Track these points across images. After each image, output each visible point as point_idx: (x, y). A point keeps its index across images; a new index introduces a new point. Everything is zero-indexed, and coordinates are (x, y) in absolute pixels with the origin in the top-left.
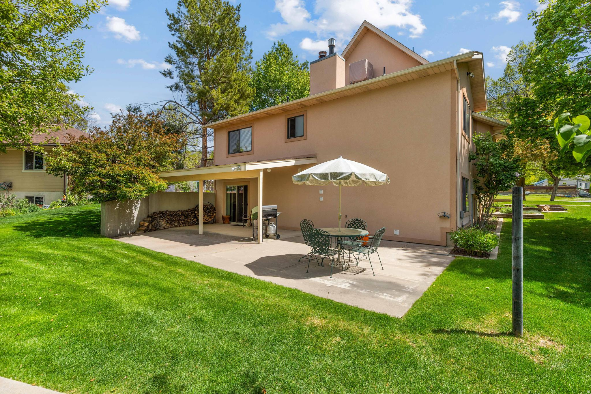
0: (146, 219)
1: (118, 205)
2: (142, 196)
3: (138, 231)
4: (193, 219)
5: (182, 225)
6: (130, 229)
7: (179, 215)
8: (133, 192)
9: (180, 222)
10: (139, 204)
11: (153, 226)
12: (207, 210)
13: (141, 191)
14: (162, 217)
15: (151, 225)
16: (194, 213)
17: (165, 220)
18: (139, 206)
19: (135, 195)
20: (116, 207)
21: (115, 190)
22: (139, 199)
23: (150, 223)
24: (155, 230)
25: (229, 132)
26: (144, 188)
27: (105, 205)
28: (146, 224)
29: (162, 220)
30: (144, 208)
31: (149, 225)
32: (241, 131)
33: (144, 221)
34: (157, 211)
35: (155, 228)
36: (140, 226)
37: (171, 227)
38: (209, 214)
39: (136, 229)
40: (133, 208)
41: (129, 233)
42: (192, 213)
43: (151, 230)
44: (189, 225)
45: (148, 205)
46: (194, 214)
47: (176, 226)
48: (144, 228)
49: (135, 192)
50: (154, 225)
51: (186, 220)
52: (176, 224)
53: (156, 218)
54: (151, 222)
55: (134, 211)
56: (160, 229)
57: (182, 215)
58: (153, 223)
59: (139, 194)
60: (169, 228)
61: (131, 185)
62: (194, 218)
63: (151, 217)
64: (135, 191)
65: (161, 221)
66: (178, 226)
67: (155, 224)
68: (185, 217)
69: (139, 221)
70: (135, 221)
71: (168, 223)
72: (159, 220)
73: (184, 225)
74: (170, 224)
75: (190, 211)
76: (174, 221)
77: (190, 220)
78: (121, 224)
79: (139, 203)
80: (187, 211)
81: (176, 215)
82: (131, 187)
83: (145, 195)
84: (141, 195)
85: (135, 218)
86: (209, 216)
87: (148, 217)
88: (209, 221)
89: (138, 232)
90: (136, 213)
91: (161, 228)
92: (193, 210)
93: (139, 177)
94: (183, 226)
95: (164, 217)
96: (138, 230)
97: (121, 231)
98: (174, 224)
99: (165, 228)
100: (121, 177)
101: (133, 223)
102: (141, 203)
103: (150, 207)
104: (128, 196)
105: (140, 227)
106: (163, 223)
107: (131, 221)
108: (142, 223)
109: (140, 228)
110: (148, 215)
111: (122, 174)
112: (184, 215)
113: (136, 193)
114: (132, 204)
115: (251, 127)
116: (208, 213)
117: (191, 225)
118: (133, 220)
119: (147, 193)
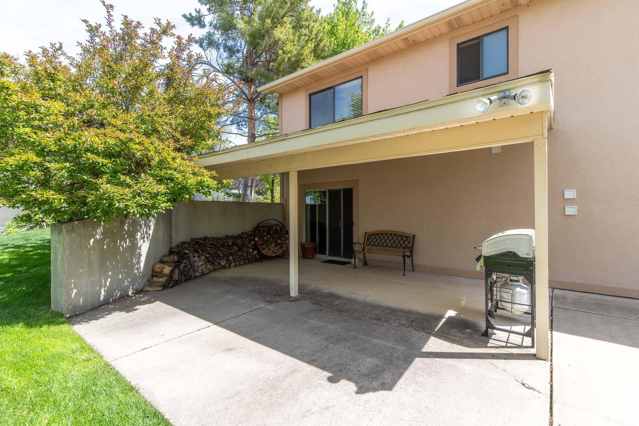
0: (166, 259)
1: (100, 230)
2: (157, 208)
3: (150, 286)
4: (253, 252)
5: (234, 264)
6: (132, 283)
7: (228, 246)
8: (134, 197)
9: (231, 258)
10: (152, 228)
11: (181, 273)
12: (276, 233)
13: (155, 196)
14: (198, 252)
15: (177, 271)
16: (254, 240)
17: (203, 258)
18: (151, 232)
19: (140, 205)
20: (94, 236)
21: (82, 193)
22: (148, 215)
23: (176, 267)
24: (186, 280)
25: (310, 95)
26: (162, 188)
27: (60, 232)
28: (167, 270)
29: (199, 257)
30: (161, 234)
31: (172, 272)
32: (337, 88)
33: (161, 262)
34: (188, 240)
35: (186, 275)
36: (155, 274)
37: (214, 270)
38: (279, 241)
39: (145, 280)
40: (138, 237)
41: (130, 293)
42: (250, 240)
43: (177, 283)
44: (245, 263)
45: (170, 228)
46: (253, 243)
47: (224, 267)
48: (163, 280)
49: (138, 198)
50: (184, 271)
51: (240, 254)
52: (223, 263)
53: (186, 254)
54: (177, 264)
55: (140, 243)
56: (196, 277)
57: (233, 244)
58: (182, 266)
59: (150, 202)
60: (211, 271)
61: (128, 180)
62: (253, 250)
63: (177, 253)
64: (139, 195)
65: (197, 259)
66: (227, 265)
67: (185, 267)
68: (239, 248)
69: (152, 262)
70: (142, 265)
71: (209, 261)
72: (192, 259)
73: (237, 263)
74: (212, 263)
75: (246, 236)
76: (219, 256)
77: (248, 253)
78: (108, 277)
79: (152, 225)
80: (240, 236)
81: (223, 245)
82: (129, 186)
83: (164, 205)
84: (153, 207)
85: (143, 259)
86: (279, 244)
87: (171, 252)
88: (278, 253)
89: (148, 289)
90: (144, 247)
91: (197, 274)
92: (251, 235)
93: (149, 161)
94: (236, 265)
95: (202, 251)
96: (150, 283)
97: (109, 293)
98: (219, 263)
99: (203, 274)
100: (99, 155)
101: (138, 269)
102: (156, 225)
103: (173, 231)
104: (118, 208)
105: (153, 276)
106: (201, 263)
107: (133, 265)
108: (158, 267)
109: (155, 279)
110: (171, 248)
111: (101, 148)
112: (237, 245)
113: (141, 200)
114: (135, 226)
115: (361, 77)
116: (277, 240)
117: (249, 263)
118: (139, 263)
119: (168, 201)
